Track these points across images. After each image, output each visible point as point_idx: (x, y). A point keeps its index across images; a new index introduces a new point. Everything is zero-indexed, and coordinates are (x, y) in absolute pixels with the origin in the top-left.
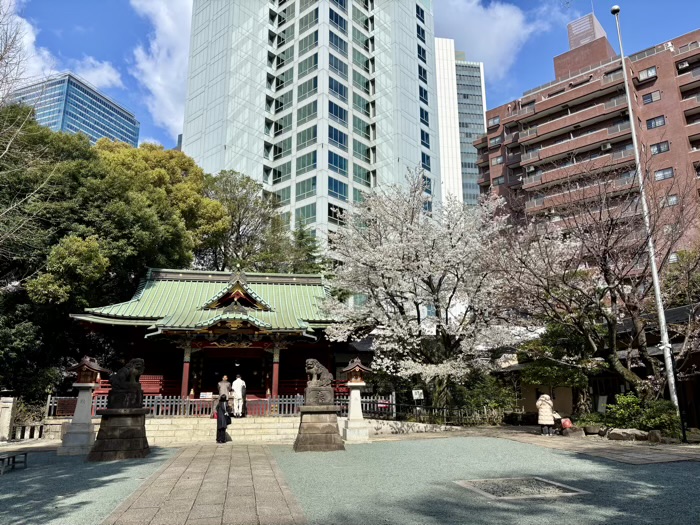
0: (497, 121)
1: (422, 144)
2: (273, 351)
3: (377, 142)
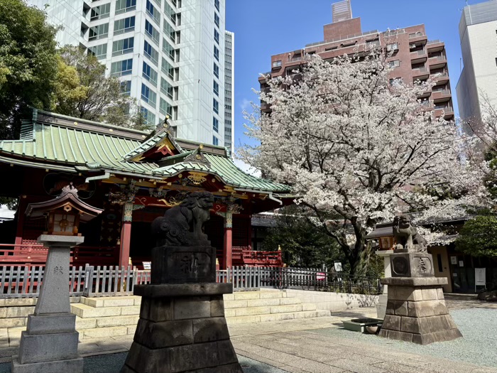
0: (279, 64)
1: (214, 73)
2: (226, 215)
3: (180, 64)
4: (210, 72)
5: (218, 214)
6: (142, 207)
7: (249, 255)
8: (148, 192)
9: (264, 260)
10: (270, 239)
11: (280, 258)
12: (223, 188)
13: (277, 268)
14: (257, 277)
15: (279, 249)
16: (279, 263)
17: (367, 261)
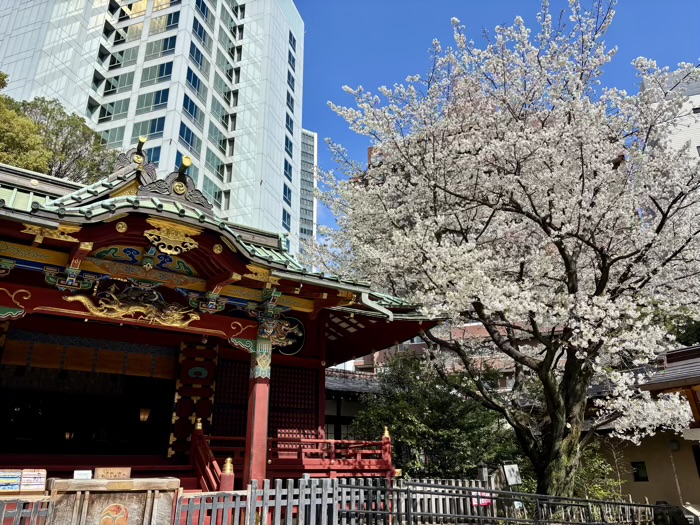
1: (285, 174)
2: (255, 348)
3: (235, 159)
4: (278, 171)
5: (236, 342)
6: (15, 314)
7: (319, 451)
8: (41, 275)
9: (350, 460)
10: (367, 417)
11: (387, 457)
12: (243, 271)
13: (383, 482)
14: (330, 507)
15: (387, 434)
16: (385, 470)
17: (575, 461)
